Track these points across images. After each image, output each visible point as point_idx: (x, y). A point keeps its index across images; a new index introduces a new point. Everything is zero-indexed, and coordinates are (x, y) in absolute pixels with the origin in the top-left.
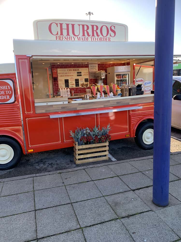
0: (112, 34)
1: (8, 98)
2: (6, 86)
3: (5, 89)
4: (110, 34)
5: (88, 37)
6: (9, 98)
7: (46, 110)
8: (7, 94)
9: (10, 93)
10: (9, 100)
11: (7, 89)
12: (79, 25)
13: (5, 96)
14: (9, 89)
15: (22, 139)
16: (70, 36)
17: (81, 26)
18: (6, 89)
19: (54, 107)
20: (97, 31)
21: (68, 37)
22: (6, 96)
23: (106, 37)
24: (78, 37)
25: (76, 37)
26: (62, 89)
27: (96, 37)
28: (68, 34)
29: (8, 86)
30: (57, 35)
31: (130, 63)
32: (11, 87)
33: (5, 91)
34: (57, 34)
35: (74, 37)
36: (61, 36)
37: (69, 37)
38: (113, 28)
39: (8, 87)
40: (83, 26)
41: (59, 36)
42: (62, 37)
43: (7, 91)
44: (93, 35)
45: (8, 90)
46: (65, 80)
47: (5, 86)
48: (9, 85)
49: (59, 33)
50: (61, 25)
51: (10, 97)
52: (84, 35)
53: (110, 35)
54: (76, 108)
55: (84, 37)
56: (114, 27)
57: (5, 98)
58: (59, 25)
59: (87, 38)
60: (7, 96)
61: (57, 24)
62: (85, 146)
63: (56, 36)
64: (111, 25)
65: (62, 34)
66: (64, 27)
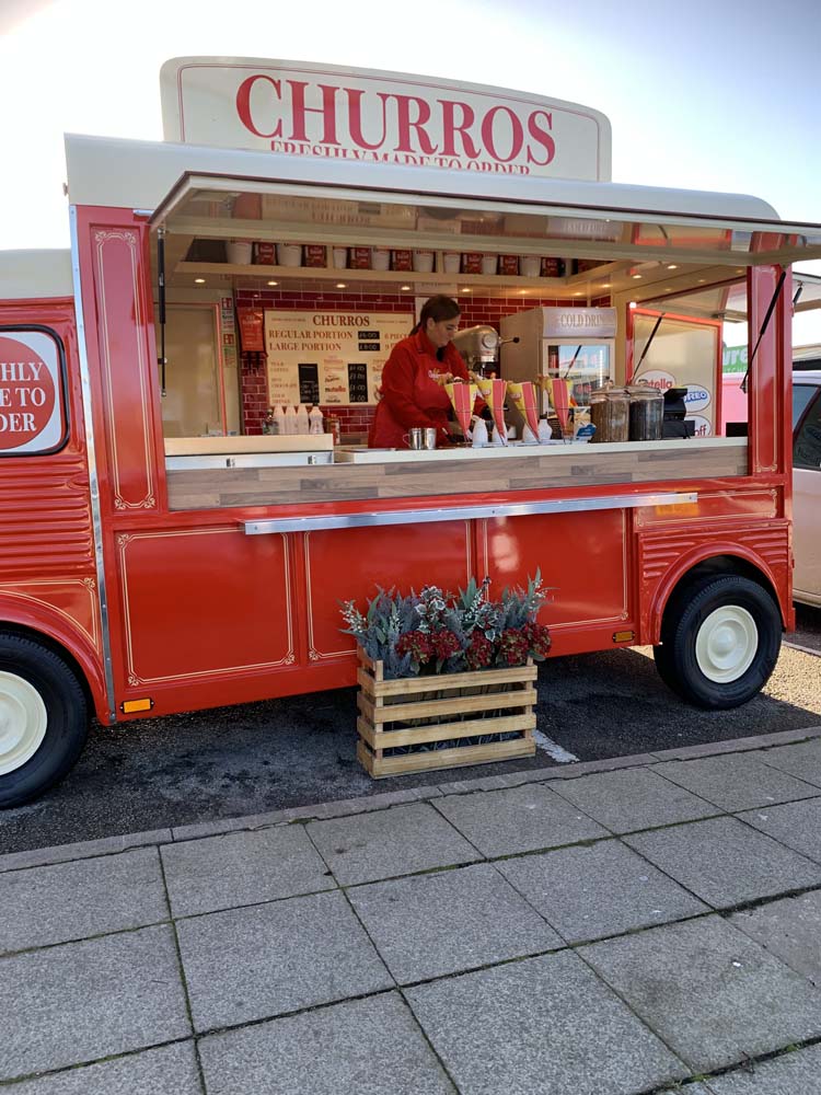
0: (540, 151)
1: (26, 429)
2: (21, 365)
3: (13, 378)
4: (528, 147)
5: (423, 154)
6: (34, 429)
7: (222, 496)
8: (23, 404)
9: (38, 400)
10: (30, 436)
11: (25, 377)
12: (384, 97)
13: (12, 416)
14: (33, 377)
15: (94, 640)
16: (336, 146)
17: (393, 104)
18: (22, 378)
19: (261, 479)
20: (467, 131)
21: (327, 149)
22: (16, 417)
23: (510, 162)
24: (375, 155)
25: (369, 152)
26: (284, 409)
27: (464, 159)
28: (330, 136)
29: (32, 365)
30: (277, 138)
31: (609, 297)
32: (44, 371)
33: (13, 390)
34: (279, 131)
35: (356, 152)
36: (297, 143)
37: (337, 150)
38: (541, 122)
39: (28, 372)
40: (403, 102)
41: (286, 144)
42: (302, 146)
43: (23, 390)
44: (449, 150)
45: (32, 384)
46: (300, 365)
47: (13, 365)
48: (37, 359)
49: (288, 130)
50: (298, 89)
51: (41, 423)
52: (404, 145)
53: (530, 157)
54: (376, 488)
55: (407, 157)
56: (549, 118)
57: (13, 429)
58: (287, 90)
59: (422, 158)
60: (25, 415)
61: (277, 85)
62: (417, 685)
63: (273, 143)
64: (535, 108)
65: (299, 133)
66: (313, 98)
